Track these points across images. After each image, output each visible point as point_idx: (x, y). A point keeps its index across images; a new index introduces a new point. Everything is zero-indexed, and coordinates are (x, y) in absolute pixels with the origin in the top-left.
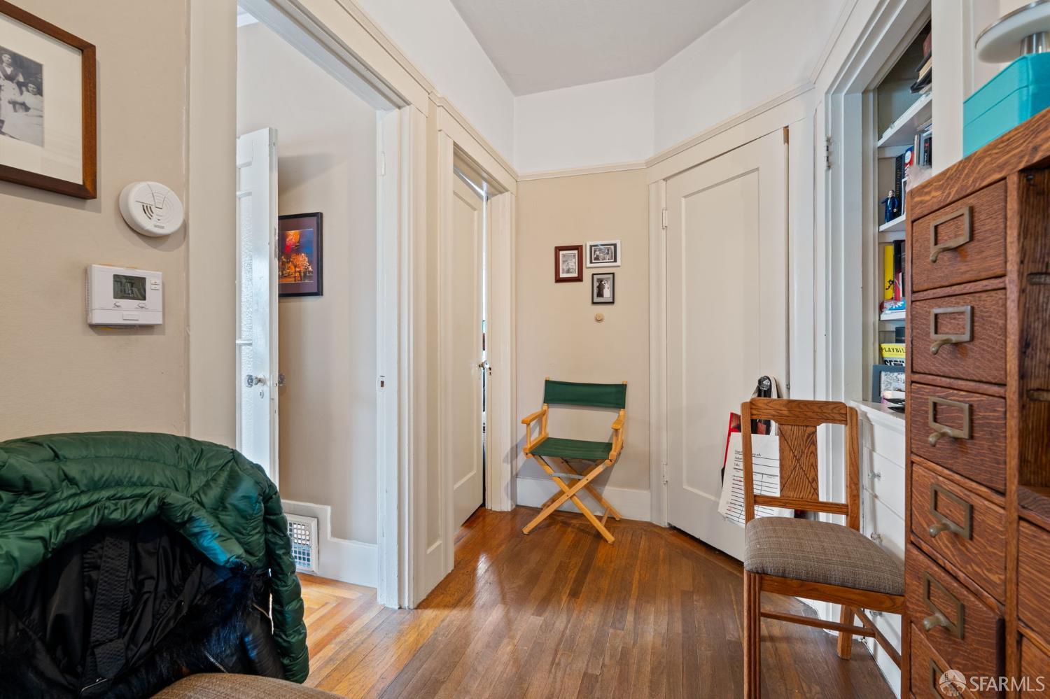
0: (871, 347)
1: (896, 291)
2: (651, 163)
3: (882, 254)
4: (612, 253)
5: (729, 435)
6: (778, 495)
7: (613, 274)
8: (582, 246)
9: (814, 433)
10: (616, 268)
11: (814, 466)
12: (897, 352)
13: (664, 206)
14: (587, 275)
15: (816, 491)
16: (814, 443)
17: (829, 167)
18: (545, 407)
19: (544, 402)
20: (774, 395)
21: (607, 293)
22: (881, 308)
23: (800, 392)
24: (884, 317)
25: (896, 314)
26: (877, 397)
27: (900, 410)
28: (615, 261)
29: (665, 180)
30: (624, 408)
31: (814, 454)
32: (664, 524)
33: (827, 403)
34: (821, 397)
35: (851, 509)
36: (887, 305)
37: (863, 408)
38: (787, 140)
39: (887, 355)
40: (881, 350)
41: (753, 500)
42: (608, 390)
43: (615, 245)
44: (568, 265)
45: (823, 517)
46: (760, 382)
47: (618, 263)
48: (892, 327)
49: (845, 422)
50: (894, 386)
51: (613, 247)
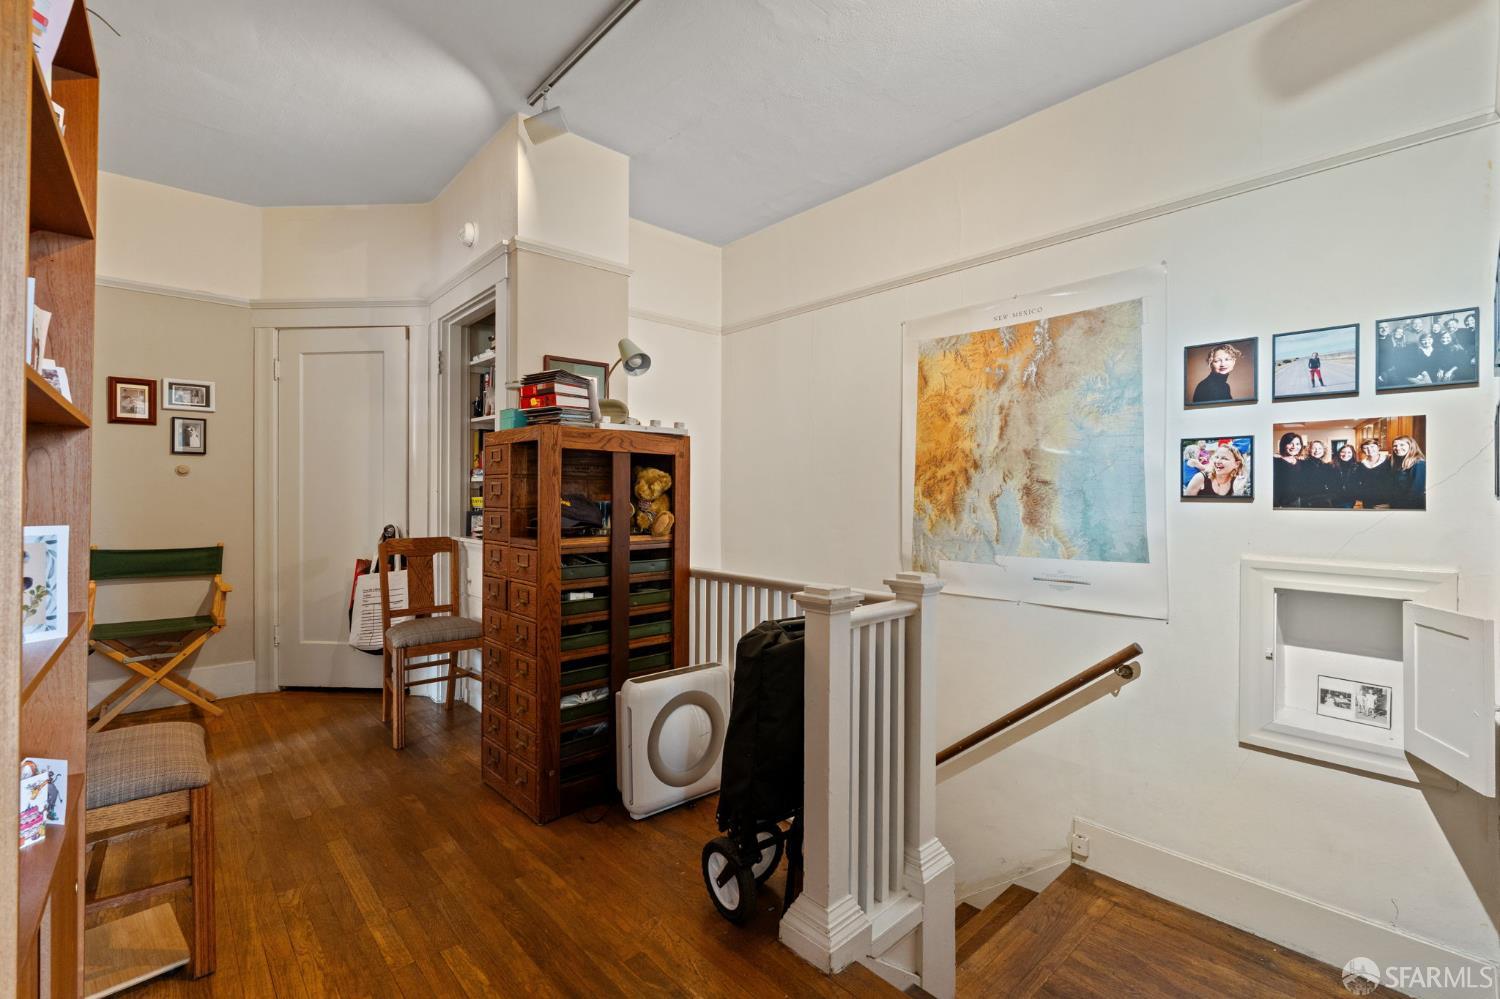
0: (465, 500)
1: (480, 462)
2: (256, 306)
3: (472, 437)
4: (202, 396)
5: (356, 579)
6: (407, 607)
7: (205, 420)
8: (155, 382)
9: (432, 560)
10: (208, 414)
11: (432, 583)
12: (478, 502)
13: (275, 356)
14: (163, 418)
15: (433, 601)
16: (431, 567)
17: (440, 372)
18: (92, 585)
19: (91, 579)
20: (397, 536)
21: (195, 442)
22: (472, 473)
23: (418, 532)
24: (473, 480)
25: (478, 478)
26: (469, 534)
27: (480, 538)
28: (208, 405)
29: (279, 329)
30: (220, 573)
31: (432, 574)
32: (276, 687)
33: (438, 539)
34: (434, 534)
35: (454, 608)
36: (475, 472)
37: (462, 539)
38: (408, 337)
39: (475, 505)
40: (471, 501)
41: (388, 614)
42: (196, 555)
43: (208, 388)
44: (131, 402)
45: (434, 615)
46: (386, 529)
47: (212, 408)
48: (477, 486)
49: (450, 551)
50: (478, 523)
51: (204, 389)
